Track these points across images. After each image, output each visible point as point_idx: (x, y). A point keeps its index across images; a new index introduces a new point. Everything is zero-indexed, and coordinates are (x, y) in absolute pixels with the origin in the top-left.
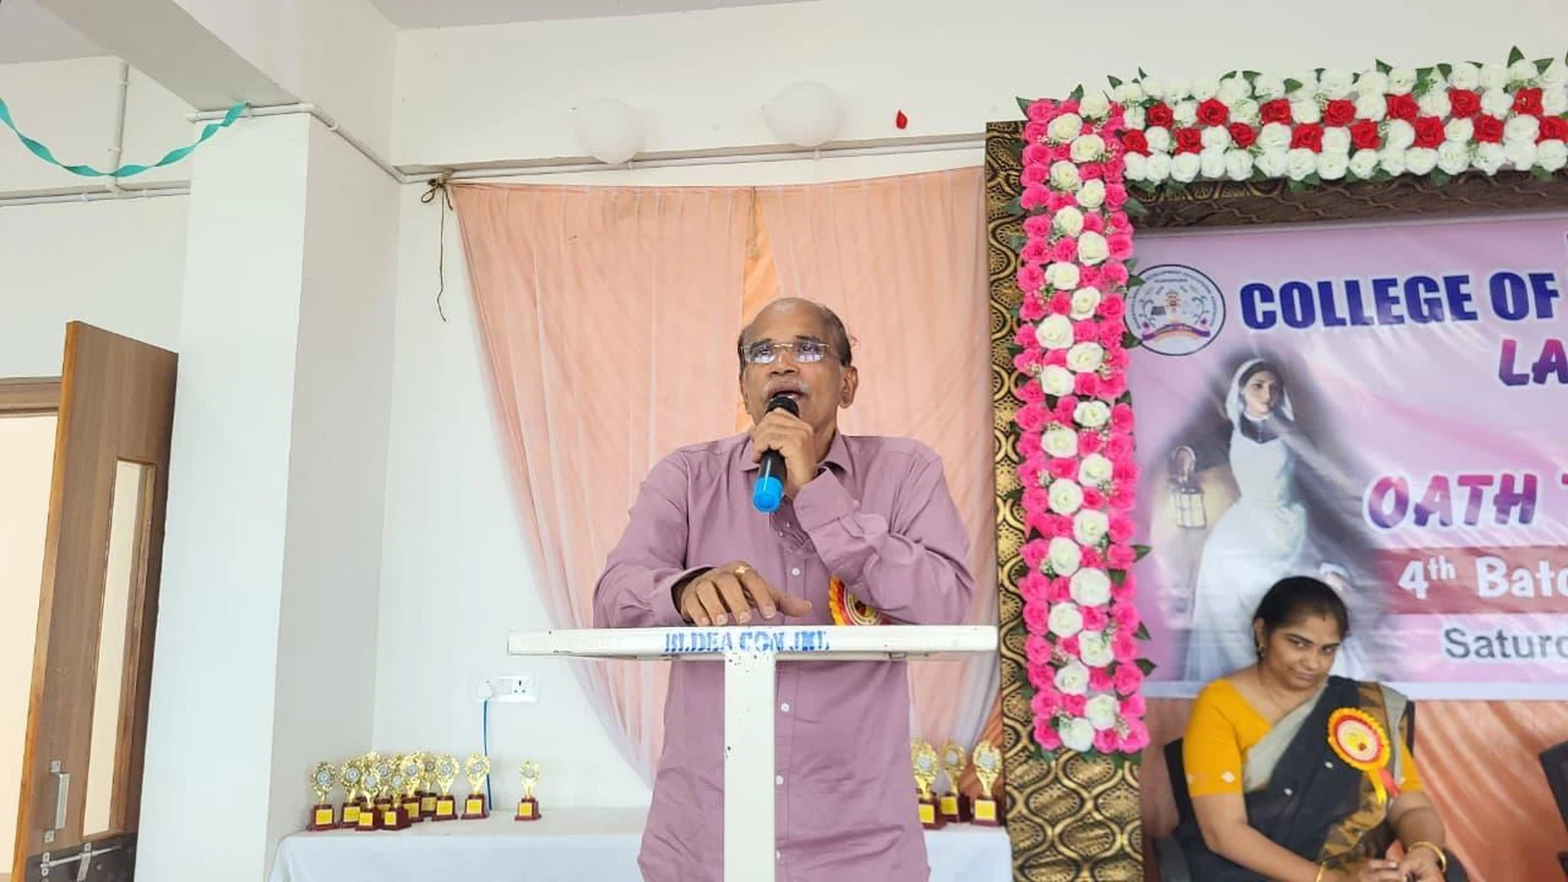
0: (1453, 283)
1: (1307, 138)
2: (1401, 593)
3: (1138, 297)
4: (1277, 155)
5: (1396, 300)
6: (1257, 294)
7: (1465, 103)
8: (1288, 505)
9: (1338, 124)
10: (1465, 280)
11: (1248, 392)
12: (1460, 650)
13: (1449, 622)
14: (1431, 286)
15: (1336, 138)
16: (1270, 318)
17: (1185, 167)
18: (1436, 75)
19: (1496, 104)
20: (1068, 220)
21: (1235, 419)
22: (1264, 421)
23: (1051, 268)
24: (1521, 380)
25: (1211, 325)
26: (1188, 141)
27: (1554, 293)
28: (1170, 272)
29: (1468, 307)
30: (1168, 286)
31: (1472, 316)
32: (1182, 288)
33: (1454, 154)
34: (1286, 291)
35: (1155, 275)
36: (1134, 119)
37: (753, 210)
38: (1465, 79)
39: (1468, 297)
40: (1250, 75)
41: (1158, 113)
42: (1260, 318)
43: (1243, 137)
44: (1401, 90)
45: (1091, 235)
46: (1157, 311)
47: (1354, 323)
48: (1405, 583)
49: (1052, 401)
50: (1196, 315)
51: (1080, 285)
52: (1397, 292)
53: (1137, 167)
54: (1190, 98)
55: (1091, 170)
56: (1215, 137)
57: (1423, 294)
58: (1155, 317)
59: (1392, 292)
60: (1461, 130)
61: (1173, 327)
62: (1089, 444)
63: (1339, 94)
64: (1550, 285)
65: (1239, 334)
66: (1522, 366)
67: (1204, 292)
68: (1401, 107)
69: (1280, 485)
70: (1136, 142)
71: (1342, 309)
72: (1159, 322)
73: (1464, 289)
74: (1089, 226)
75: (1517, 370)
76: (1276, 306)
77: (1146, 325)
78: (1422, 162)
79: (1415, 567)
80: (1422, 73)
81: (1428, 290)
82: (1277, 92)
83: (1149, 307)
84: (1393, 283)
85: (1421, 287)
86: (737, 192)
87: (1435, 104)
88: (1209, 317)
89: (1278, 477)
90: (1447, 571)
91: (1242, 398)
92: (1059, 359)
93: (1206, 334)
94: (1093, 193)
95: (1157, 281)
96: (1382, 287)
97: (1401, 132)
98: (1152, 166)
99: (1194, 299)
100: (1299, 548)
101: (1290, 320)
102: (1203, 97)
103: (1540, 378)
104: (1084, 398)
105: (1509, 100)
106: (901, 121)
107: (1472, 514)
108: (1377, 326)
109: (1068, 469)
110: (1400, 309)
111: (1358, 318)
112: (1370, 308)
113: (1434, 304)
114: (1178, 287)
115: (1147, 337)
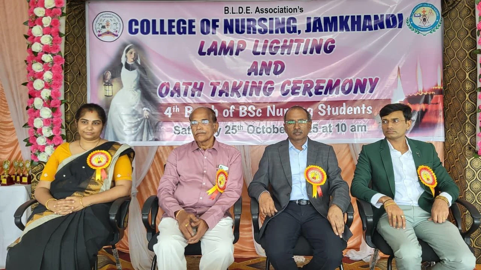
0: (191, 22)
2: (164, 116)
3: (98, 22)
5: (174, 27)
6: (134, 23)
8: (136, 90)
10: (194, 21)
11: (128, 54)
12: (177, 132)
13: (176, 124)
14: (184, 23)
16: (137, 30)
21: (124, 63)
22: (132, 64)
24: (204, 54)
25: (118, 33)
27: (218, 26)
28: (108, 14)
29: (194, 30)
30: (107, 19)
31: (194, 33)
32: (111, 20)
34: (143, 21)
35: (103, 15)
39: (194, 27)
42: (133, 31)
46: (103, 27)
47: (161, 33)
48: (166, 113)
49: (35, 54)
50: (114, 29)
51: (46, 16)
52: (174, 24)
57: (182, 25)
58: (102, 29)
59: (173, 24)
61: (108, 33)
64: (217, 23)
65: (125, 36)
66: (205, 50)
67: (117, 21)
69: (134, 84)
71: (158, 29)
72: (104, 31)
73: (193, 24)
75: (203, 51)
76: (139, 27)
77: (99, 32)
79: (169, 109)
83: (101, 26)
84: (174, 21)
85: (181, 23)
88: (118, 30)
89: (134, 81)
90: (177, 110)
91: (126, 57)
92: (38, 40)
93: (117, 36)
95: (103, 17)
96: (171, 21)
99: (114, 24)
100: (138, 103)
101: (143, 32)
103: (209, 54)
104: (45, 53)
107: (185, 94)
108: (167, 35)
109: (40, 76)
110: (174, 30)
111: (163, 32)
112: (166, 29)
113: (184, 28)
114: (109, 19)
115: (99, 35)
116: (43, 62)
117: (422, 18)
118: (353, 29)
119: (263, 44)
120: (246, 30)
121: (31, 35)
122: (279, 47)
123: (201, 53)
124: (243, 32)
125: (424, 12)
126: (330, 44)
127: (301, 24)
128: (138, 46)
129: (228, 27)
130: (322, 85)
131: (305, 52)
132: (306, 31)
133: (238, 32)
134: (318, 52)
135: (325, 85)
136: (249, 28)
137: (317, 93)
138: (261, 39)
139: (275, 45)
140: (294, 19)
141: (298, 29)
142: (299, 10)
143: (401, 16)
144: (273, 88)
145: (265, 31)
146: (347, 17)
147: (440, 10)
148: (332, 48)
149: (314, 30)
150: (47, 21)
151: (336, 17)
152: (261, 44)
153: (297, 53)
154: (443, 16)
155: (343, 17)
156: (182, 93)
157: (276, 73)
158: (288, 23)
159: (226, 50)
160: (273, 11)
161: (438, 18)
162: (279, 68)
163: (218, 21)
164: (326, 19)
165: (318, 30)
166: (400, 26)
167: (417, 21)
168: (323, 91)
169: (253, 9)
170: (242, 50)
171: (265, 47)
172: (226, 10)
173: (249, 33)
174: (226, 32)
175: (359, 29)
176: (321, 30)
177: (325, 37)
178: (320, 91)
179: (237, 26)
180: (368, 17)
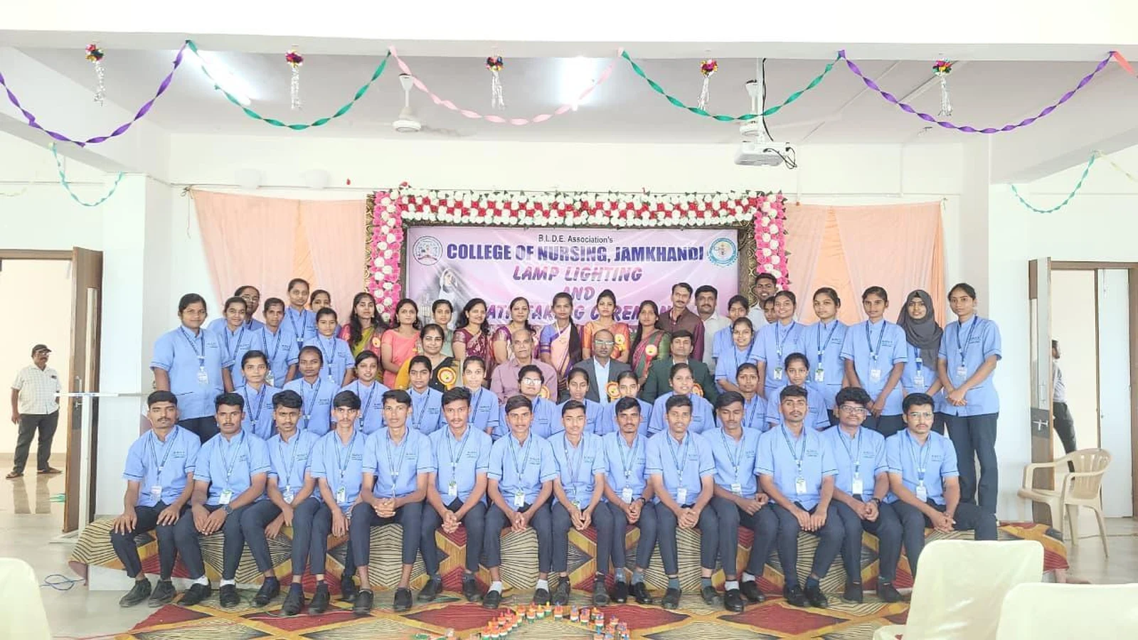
0: (506, 247)
1: (451, 211)
3: (418, 247)
4: (443, 215)
5: (490, 252)
6: (452, 247)
7: (492, 205)
9: (458, 208)
10: (509, 247)
11: (446, 277)
15: (458, 212)
16: (455, 255)
17: (418, 216)
18: (484, 197)
19: (500, 206)
20: (385, 229)
21: (442, 286)
22: (450, 287)
23: (379, 243)
24: (519, 278)
25: (438, 256)
26: (419, 209)
27: (532, 252)
28: (428, 239)
29: (509, 255)
30: (427, 243)
31: (510, 258)
32: (431, 244)
33: (488, 219)
34: (461, 246)
35: (423, 239)
36: (405, 201)
37: (299, 208)
38: (492, 198)
39: (509, 252)
40: (437, 191)
41: (412, 199)
42: (452, 255)
43: (434, 209)
44: (475, 200)
45: (391, 234)
46: (424, 251)
49: (377, 282)
50: (434, 253)
51: (387, 249)
52: (491, 249)
53: (405, 215)
54: (421, 196)
55: (393, 215)
56: (427, 208)
57: (498, 251)
58: (422, 253)
59: (490, 249)
60: (490, 212)
61: (428, 256)
62: (387, 294)
63: (459, 199)
64: (532, 250)
65: (444, 260)
66: (520, 275)
67: (437, 246)
68: (475, 205)
70: (404, 207)
71: (475, 254)
72: (424, 254)
73: (509, 250)
74: (391, 232)
75: (518, 275)
76: (457, 252)
77: (419, 255)
78: (480, 220)
80: (481, 196)
81: (500, 249)
82: (443, 198)
83: (421, 250)
84: (491, 246)
85: (498, 248)
86: (293, 201)
87: (483, 205)
88: (437, 254)
91: (444, 279)
92: (380, 270)
93: (436, 259)
94: (392, 222)
95: (423, 241)
96: (487, 247)
97: (474, 212)
98: (410, 215)
99: (434, 248)
101: (461, 257)
102: (424, 196)
103: (523, 278)
104: (386, 281)
105: (503, 204)
106: (349, 182)
107: (500, 316)
108: (484, 259)
109: (381, 301)
110: (491, 255)
111: (479, 257)
112: (483, 254)
113: (501, 253)
114: (429, 244)
115: (419, 259)
116: (384, 289)
117: (720, 251)
118: (659, 260)
119: (575, 269)
120: (559, 257)
121: (374, 265)
122: (589, 274)
123: (516, 277)
124: (555, 259)
125: (722, 246)
126: (637, 272)
127: (611, 254)
128: (456, 269)
129: (542, 254)
130: (629, 310)
131: (614, 280)
132: (616, 260)
133: (551, 258)
134: (626, 279)
135: (632, 311)
136: (562, 257)
137: (625, 318)
138: (573, 266)
139: (586, 272)
140: (604, 249)
141: (607, 258)
142: (608, 240)
143: (701, 249)
144: (583, 313)
145: (577, 260)
146: (653, 248)
147: (736, 244)
148: (639, 276)
149: (623, 260)
150: (388, 254)
151: (643, 248)
152: (573, 270)
153: (606, 280)
154: (739, 250)
155: (649, 248)
156: (497, 315)
157: (587, 298)
158: (599, 251)
159: (539, 275)
160: (583, 240)
161: (734, 252)
162: (589, 294)
163: (533, 247)
164: (634, 249)
165: (626, 259)
166: (701, 258)
167: (716, 254)
168: (630, 316)
169: (566, 238)
170: (555, 276)
171: (576, 273)
172: (541, 237)
173: (562, 259)
174: (540, 258)
175: (664, 260)
176: (629, 259)
177: (632, 265)
178: (627, 316)
179: (551, 254)
180: (672, 249)
